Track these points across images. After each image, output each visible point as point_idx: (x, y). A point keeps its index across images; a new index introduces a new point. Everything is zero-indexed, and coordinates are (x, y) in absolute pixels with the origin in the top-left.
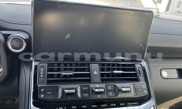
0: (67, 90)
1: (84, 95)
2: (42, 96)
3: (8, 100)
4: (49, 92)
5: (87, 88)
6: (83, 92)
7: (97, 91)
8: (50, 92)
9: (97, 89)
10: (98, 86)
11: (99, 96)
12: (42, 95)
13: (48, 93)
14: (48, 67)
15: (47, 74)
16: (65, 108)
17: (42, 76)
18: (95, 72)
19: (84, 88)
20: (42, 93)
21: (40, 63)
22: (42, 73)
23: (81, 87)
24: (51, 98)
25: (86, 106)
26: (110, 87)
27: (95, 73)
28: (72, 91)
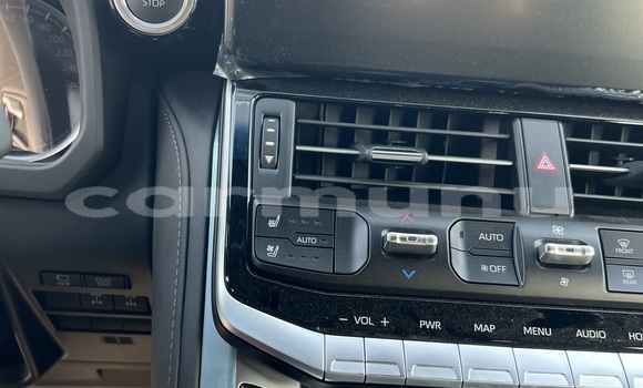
0: (399, 235)
1: (484, 268)
2: (272, 251)
3: (100, 281)
4: (304, 234)
5: (498, 237)
6: (475, 253)
7: (557, 252)
8: (311, 234)
9: (556, 246)
10: (558, 231)
11: (564, 282)
12: (270, 248)
13: (299, 240)
14: (299, 121)
15: (295, 151)
16: (385, 322)
17: (269, 159)
18: (545, 159)
19: (482, 237)
20: (273, 236)
21: (263, 96)
22: (271, 144)
23: (465, 226)
24: (317, 264)
25: (492, 328)
26: (624, 245)
27: (545, 164)
28: (424, 240)
